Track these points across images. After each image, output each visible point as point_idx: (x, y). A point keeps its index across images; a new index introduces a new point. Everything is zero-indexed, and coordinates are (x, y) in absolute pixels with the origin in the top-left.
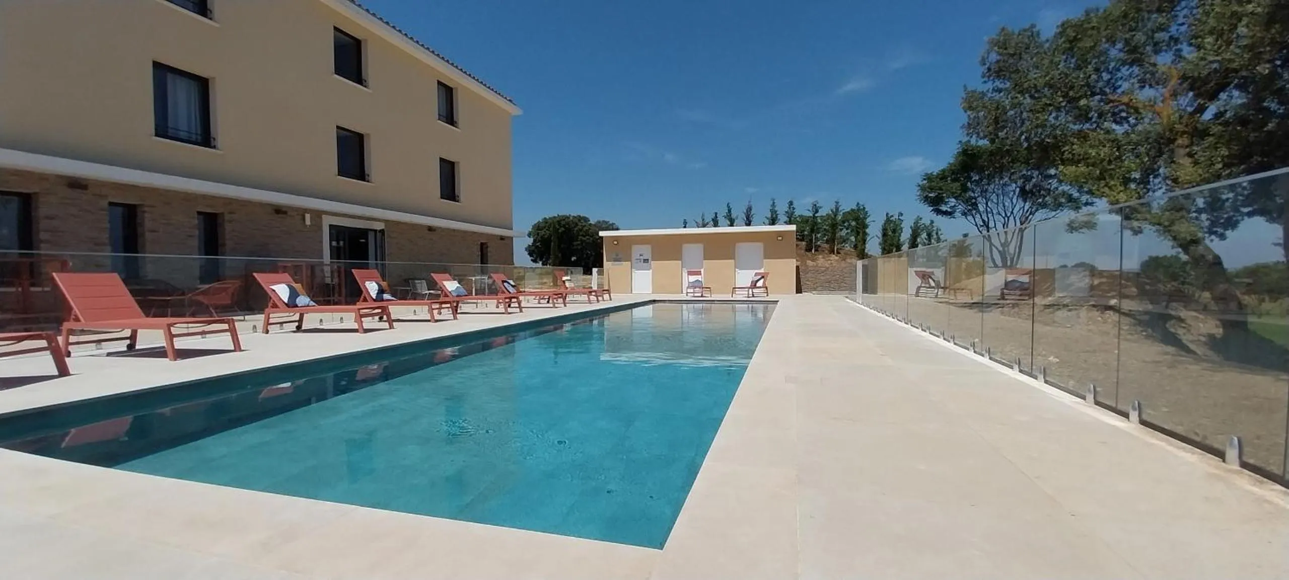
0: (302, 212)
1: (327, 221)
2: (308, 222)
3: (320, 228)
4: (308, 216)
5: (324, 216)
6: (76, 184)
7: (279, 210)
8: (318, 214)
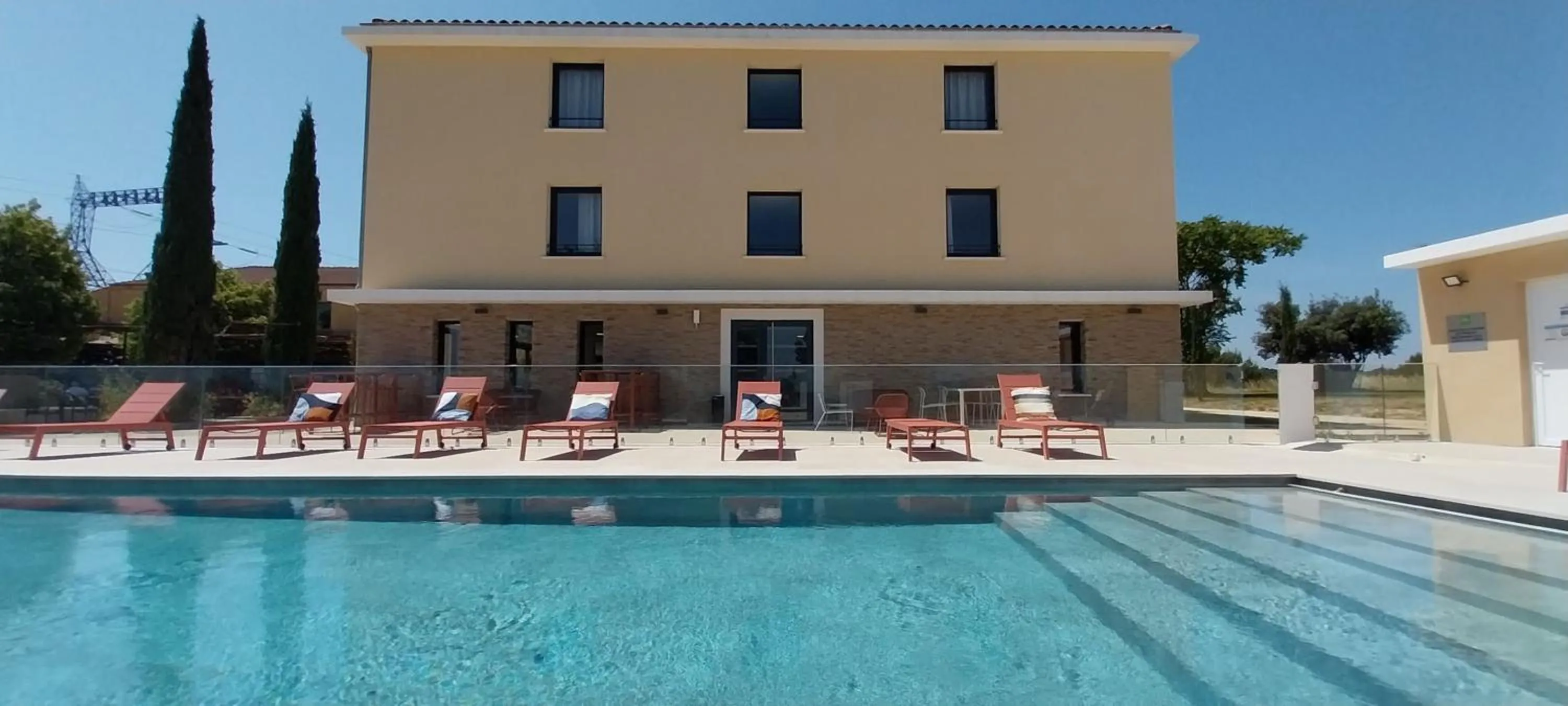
0: (689, 308)
1: (727, 318)
2: (696, 320)
3: (717, 325)
4: (697, 313)
5: (723, 310)
6: (482, 309)
7: (662, 310)
8: (714, 310)
